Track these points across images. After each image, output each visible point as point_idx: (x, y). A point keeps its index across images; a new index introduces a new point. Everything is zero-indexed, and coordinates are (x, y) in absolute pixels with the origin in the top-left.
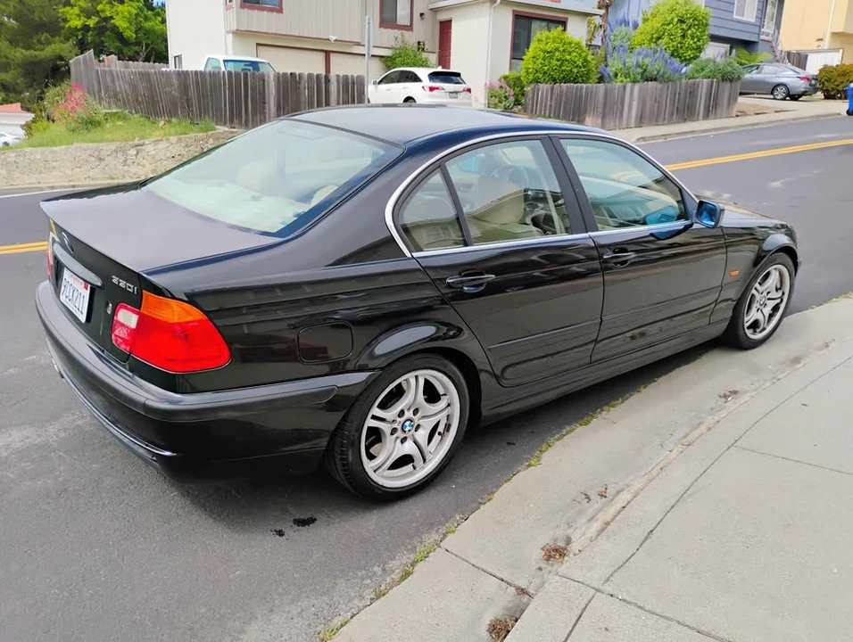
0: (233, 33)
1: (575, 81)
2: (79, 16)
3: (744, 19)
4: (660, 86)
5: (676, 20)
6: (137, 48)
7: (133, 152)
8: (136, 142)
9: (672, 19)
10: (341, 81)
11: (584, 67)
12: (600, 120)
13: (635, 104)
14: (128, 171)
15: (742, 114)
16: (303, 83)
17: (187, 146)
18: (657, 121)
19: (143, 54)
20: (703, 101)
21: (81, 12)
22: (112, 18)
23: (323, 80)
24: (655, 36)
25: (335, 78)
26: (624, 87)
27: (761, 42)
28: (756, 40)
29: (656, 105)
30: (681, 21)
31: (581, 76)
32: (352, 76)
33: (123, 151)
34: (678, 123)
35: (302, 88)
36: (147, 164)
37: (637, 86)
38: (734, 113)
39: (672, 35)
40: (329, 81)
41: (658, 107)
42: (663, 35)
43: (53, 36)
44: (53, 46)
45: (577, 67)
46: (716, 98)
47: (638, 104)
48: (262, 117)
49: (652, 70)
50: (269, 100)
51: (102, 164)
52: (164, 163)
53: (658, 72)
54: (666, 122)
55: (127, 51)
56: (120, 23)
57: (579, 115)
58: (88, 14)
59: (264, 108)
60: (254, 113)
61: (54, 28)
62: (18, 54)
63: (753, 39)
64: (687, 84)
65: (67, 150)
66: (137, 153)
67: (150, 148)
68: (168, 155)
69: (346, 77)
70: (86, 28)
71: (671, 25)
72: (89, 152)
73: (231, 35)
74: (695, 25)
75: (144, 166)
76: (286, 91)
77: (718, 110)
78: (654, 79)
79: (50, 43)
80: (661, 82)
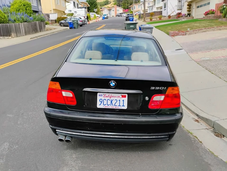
1: (3, 23)
3: (34, 5)
4: (28, 23)
5: (23, 5)
9: (21, 5)
11: (5, 18)
12: (16, 34)
13: (23, 29)
15: (47, 30)
18: (30, 33)
20: (38, 27)
24: (18, 9)
26: (19, 24)
27: (39, 11)
28: (38, 11)
29: (28, 29)
30: (24, 5)
31: (5, 21)
34: (34, 33)
37: (22, 24)
38: (46, 30)
39: (23, 9)
41: (29, 29)
42: (20, 9)
45: (3, 18)
46: (41, 26)
47: (24, 29)
49: (25, 19)
53: (26, 20)
54: (32, 33)
57: (9, 33)
63: (37, 10)
64: (34, 23)
71: (22, 7)
74: (28, 6)
77: (42, 29)
78: (26, 22)
80: (28, 22)
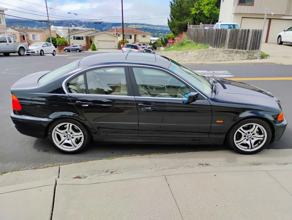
0: (234, 14)
2: (195, 10)
6: (210, 20)
7: (185, 54)
8: (187, 51)
10: (254, 31)
14: (183, 60)
16: (239, 32)
17: (199, 53)
19: (212, 22)
21: (195, 9)
22: (203, 11)
23: (247, 31)
25: (252, 31)
32: (258, 30)
33: (183, 53)
35: (239, 34)
36: (188, 58)
40: (249, 31)
43: (187, 17)
44: (186, 20)
48: (224, 45)
50: (227, 39)
51: (177, 57)
52: (193, 58)
55: (207, 21)
56: (205, 12)
58: (197, 9)
59: (225, 41)
60: (221, 44)
61: (188, 14)
62: (177, 23)
65: (170, 52)
66: (186, 54)
67: (189, 53)
68: (194, 55)
69: (256, 30)
70: (196, 14)
72: (175, 53)
73: (233, 15)
75: (187, 58)
76: (233, 36)
79: (186, 19)
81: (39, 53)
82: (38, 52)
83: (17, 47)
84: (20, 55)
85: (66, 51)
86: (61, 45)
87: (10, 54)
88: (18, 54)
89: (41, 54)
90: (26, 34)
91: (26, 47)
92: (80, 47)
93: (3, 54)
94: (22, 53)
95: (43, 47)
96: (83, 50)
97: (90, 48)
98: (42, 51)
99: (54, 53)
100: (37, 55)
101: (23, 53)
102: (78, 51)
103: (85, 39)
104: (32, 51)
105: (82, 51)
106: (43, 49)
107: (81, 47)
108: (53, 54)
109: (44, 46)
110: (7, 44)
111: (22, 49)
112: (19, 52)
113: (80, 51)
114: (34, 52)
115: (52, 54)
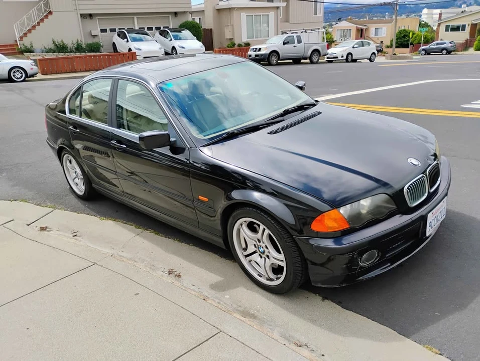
81: (345, 58)
82: (342, 57)
83: (308, 50)
84: (312, 62)
85: (423, 52)
86: (417, 42)
87: (302, 61)
88: (309, 61)
89: (347, 61)
90: (367, 27)
91: (323, 50)
92: (450, 45)
93: (291, 61)
94: (315, 59)
95: (353, 47)
96: (454, 51)
97: (472, 47)
98: (350, 55)
99: (373, 58)
100: (340, 62)
101: (317, 59)
102: (444, 52)
103: (468, 29)
104: (335, 55)
105: (451, 52)
106: (352, 51)
107: (453, 45)
108: (370, 60)
109: (355, 46)
110: (294, 46)
111: (317, 53)
112: (310, 58)
113: (449, 52)
114: (337, 58)
115: (368, 59)
